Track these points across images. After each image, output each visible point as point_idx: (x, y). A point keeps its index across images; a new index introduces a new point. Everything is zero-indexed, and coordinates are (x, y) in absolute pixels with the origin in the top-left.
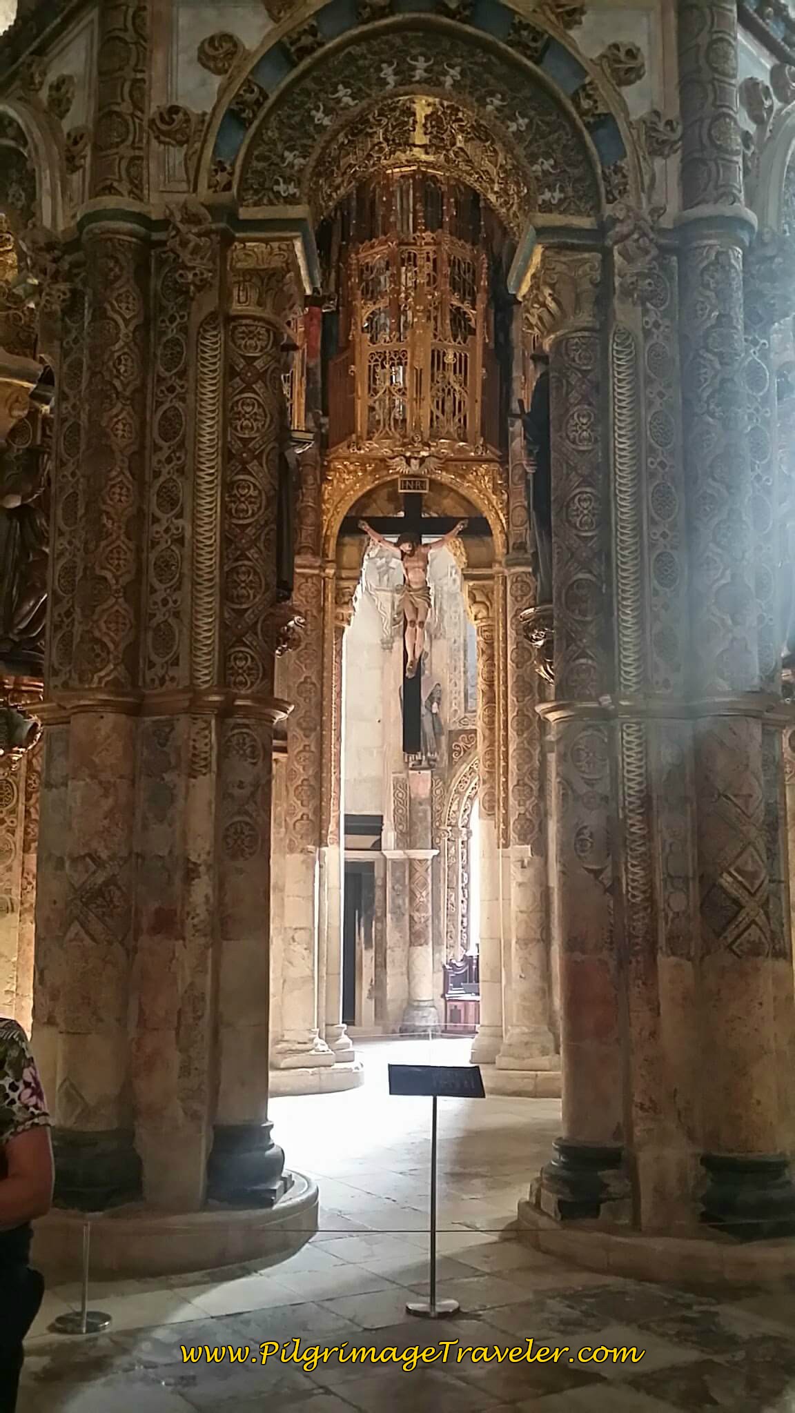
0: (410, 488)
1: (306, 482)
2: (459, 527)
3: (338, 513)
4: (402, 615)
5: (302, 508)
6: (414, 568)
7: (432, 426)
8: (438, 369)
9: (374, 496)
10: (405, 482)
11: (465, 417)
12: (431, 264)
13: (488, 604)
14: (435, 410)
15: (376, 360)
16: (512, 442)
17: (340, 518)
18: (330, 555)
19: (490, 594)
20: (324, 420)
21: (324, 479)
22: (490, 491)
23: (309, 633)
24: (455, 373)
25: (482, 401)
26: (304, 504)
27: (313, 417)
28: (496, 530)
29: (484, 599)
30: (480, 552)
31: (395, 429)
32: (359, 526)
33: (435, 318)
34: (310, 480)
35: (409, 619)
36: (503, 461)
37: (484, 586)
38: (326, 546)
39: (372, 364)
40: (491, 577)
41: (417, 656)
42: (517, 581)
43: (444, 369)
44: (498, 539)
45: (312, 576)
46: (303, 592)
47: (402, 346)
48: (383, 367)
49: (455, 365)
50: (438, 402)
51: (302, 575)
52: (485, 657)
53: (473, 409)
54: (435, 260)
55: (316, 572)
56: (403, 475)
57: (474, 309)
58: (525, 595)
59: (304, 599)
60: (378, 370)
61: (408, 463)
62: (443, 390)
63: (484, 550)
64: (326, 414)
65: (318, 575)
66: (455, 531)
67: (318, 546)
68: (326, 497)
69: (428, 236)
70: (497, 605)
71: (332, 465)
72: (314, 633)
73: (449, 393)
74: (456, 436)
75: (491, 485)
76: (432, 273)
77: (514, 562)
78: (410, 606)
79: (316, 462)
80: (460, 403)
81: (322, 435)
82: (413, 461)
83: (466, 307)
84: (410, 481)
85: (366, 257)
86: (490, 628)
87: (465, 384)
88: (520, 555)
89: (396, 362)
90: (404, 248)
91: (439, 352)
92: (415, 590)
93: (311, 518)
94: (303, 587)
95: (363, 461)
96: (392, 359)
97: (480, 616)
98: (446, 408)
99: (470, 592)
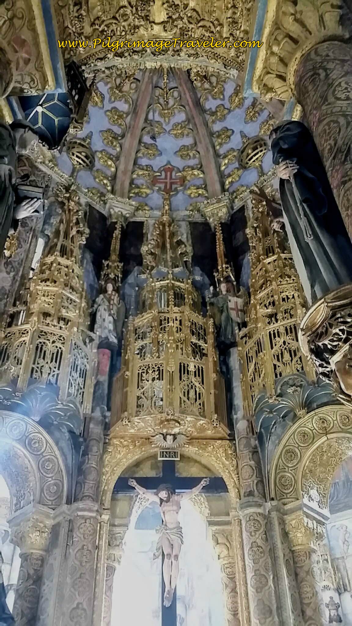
0: (166, 457)
1: (91, 451)
2: (203, 483)
3: (114, 474)
4: (161, 550)
5: (87, 468)
6: (170, 511)
7: (181, 406)
8: (184, 373)
9: (141, 466)
10: (163, 452)
11: (203, 403)
12: (178, 322)
13: (228, 545)
14: (182, 397)
15: (143, 369)
16: (236, 424)
17: (115, 478)
18: (106, 505)
19: (229, 537)
20: (108, 414)
21: (105, 451)
22: (224, 459)
23: (84, 564)
24: (195, 376)
25: (215, 393)
26: (88, 465)
27: (101, 410)
28: (230, 486)
29: (225, 541)
30: (219, 505)
31: (155, 408)
32: (129, 484)
33: (182, 349)
34: (95, 449)
35: (165, 553)
36: (232, 438)
37: (223, 530)
38: (104, 498)
39: (140, 372)
40: (228, 523)
41: (173, 587)
42: (250, 520)
43: (188, 374)
44: (232, 493)
45: (90, 518)
46: (82, 531)
47: (160, 360)
48: (147, 372)
49: (195, 372)
50: (184, 392)
51: (83, 517)
52: (229, 590)
53: (208, 399)
54: (180, 321)
55: (94, 514)
56: (162, 448)
57: (206, 343)
58: (258, 531)
59: (82, 536)
60: (144, 375)
61: (165, 438)
62: (188, 386)
63: (222, 503)
64: (109, 409)
65: (95, 518)
66: (200, 486)
67: (97, 496)
68: (106, 462)
69: (176, 309)
70: (236, 544)
71: (111, 442)
72: (88, 565)
73: (192, 388)
74: (198, 414)
75: (224, 454)
76: (179, 326)
77: (246, 504)
78: (167, 542)
79: (100, 438)
80: (199, 394)
81: (106, 423)
82: (168, 437)
83: (201, 343)
84: (166, 452)
85: (139, 322)
86: (232, 565)
87: (203, 383)
88: (251, 499)
89: (156, 370)
90: (162, 314)
91: (184, 364)
92: (171, 529)
93: (92, 476)
94: (82, 526)
95: (134, 439)
96: (153, 368)
97: (222, 556)
98: (190, 396)
99: (214, 536)
